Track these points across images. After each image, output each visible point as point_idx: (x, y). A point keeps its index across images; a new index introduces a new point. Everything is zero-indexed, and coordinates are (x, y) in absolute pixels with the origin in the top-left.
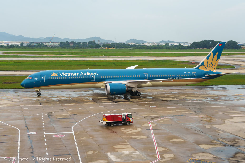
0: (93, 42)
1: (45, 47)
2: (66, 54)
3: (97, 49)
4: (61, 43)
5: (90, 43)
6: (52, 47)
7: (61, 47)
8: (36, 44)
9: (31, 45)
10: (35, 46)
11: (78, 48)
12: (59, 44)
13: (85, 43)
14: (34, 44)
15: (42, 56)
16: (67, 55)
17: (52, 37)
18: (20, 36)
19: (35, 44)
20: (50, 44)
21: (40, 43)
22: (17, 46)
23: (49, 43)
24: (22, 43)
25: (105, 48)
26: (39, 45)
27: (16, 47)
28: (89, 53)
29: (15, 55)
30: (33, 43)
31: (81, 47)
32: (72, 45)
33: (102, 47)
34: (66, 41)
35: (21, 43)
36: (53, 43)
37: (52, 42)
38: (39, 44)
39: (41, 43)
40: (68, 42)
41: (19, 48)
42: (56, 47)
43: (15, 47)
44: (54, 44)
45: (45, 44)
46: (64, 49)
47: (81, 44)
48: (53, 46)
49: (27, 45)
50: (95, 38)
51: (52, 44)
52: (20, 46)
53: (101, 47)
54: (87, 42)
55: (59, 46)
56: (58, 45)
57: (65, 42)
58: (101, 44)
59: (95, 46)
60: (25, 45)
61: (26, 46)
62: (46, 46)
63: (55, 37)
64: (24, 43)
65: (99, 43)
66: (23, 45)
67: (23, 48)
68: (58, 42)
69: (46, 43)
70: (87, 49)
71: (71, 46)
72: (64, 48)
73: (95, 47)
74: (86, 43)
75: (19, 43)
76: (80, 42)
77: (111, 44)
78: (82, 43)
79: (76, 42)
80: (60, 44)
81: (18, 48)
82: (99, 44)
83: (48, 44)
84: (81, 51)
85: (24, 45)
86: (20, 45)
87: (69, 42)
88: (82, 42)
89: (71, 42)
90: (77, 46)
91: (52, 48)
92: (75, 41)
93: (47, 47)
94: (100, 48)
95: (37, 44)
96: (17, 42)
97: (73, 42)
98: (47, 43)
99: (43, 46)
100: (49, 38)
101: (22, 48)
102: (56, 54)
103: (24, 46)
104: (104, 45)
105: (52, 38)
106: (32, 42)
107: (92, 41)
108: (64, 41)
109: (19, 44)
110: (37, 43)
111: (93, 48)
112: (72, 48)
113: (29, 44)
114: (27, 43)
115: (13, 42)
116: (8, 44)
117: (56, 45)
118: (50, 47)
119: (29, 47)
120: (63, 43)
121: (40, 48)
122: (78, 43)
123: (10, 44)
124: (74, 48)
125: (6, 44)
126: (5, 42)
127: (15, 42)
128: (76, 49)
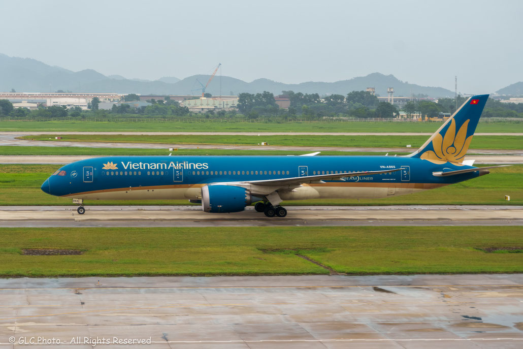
0: (368, 93)
1: (183, 112)
2: (263, 143)
3: (384, 120)
4: (243, 97)
5: (354, 96)
6: (210, 115)
7: (242, 115)
8: (148, 101)
9: (128, 106)
10: (142, 110)
11: (308, 119)
12: (236, 101)
13: (336, 97)
14: (139, 104)
15: (171, 150)
16: (266, 144)
18: (89, 74)
19: (146, 104)
20: (202, 105)
21: (160, 99)
22: (77, 113)
23: (198, 98)
24: (96, 101)
25: (416, 117)
26: (157, 108)
27: (73, 115)
28: (353, 139)
29: (68, 147)
30: (138, 98)
31: (320, 115)
32: (285, 105)
33: (402, 113)
34: (262, 92)
35: (91, 100)
36: (211, 99)
37: (208, 96)
38: (161, 102)
39: (167, 98)
40: (268, 96)
41: (83, 117)
42: (222, 114)
43: (69, 114)
44: (218, 103)
45: (182, 104)
46: (256, 123)
47: (319, 102)
48: (211, 111)
49: (114, 105)
50: (376, 77)
51: (208, 105)
52: (87, 111)
53: (398, 114)
54: (346, 96)
55: (234, 112)
56: (230, 105)
57: (259, 95)
58: (399, 100)
59: (374, 110)
60: (105, 105)
61: (109, 112)
62: (185, 111)
63: (221, 76)
64: (101, 100)
65: (390, 98)
66: (97, 107)
67: (97, 120)
68: (232, 93)
69: (185, 99)
70: (343, 120)
71: (283, 110)
72: (253, 117)
73: (375, 115)
74: (342, 98)
75: (84, 97)
76: (316, 96)
77: (440, 100)
78: (327, 98)
79: (300, 94)
80: (240, 101)
81: (80, 120)
82: (392, 103)
83: (192, 102)
84: (321, 129)
85: (101, 107)
86: (89, 107)
87: (275, 95)
88: (324, 93)
89: (280, 97)
90: (306, 111)
91: (208, 117)
92: (296, 92)
93: (191, 115)
94: (395, 117)
95: (153, 101)
96: (74, 96)
97: (291, 93)
98: (190, 98)
99: (173, 111)
100: (198, 79)
101: (93, 120)
102: (225, 141)
103: (103, 111)
104: (410, 107)
105: (210, 79)
106: (132, 97)
107: (362, 92)
108: (254, 91)
109: (82, 103)
110: (150, 99)
111: (366, 117)
112: (286, 118)
113: (120, 102)
114: (112, 100)
115: (63, 97)
116: (41, 105)
117: (225, 106)
118: (202, 114)
119: (120, 115)
120: (251, 100)
121: (164, 118)
122: (307, 98)
123: (50, 103)
124: (295, 119)
125: (35, 105)
126: (32, 96)
127: (69, 97)
128: (301, 123)
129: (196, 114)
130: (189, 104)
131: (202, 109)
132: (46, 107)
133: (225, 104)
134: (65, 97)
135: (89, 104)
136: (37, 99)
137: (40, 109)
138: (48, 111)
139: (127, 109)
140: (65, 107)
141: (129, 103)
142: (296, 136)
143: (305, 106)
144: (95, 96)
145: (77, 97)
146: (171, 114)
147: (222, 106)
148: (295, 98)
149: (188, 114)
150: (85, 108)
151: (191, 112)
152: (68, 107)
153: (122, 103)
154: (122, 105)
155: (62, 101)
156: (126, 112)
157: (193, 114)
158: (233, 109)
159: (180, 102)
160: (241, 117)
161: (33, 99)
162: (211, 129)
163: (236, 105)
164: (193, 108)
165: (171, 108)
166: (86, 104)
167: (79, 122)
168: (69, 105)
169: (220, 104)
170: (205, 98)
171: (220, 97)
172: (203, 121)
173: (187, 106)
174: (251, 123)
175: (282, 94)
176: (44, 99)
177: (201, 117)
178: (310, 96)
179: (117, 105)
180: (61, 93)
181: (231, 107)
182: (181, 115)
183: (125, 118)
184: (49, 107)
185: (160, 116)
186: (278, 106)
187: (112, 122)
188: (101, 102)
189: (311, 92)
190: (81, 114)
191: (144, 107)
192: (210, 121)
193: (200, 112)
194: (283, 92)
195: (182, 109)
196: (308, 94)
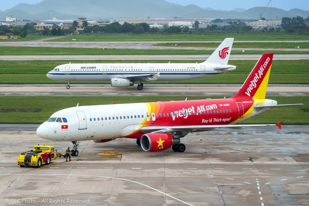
1: (248, 29)
2: (298, 47)
4: (284, 20)
6: (265, 30)
7: (284, 30)
8: (228, 23)
9: (216, 26)
10: (224, 28)
12: (280, 22)
14: (222, 25)
15: (243, 51)
16: (300, 48)
18: (193, 7)
19: (226, 24)
20: (259, 24)
21: (235, 21)
22: (186, 30)
23: (257, 20)
24: (197, 23)
26: (233, 27)
27: (184, 31)
29: (183, 50)
30: (221, 21)
34: (296, 17)
35: (194, 22)
36: (265, 21)
37: (263, 19)
38: (235, 23)
39: (239, 21)
40: (300, 19)
41: (190, 32)
42: (272, 30)
43: (182, 30)
44: (269, 23)
45: (248, 24)
46: (293, 35)
48: (266, 28)
49: (208, 25)
51: (263, 24)
52: (192, 29)
55: (279, 29)
56: (277, 24)
57: (294, 18)
60: (203, 25)
61: (205, 29)
62: (250, 28)
63: (271, 8)
64: (200, 22)
66: (198, 26)
67: (198, 34)
68: (277, 17)
69: (250, 21)
75: (190, 21)
80: (282, 22)
81: (188, 34)
83: (254, 23)
85: (200, 26)
86: (193, 26)
87: (304, 19)
89: (307, 19)
91: (264, 32)
93: (253, 31)
95: (231, 23)
96: (184, 20)
98: (252, 21)
99: (242, 28)
100: (257, 9)
101: (195, 34)
102: (275, 46)
103: (202, 29)
105: (265, 9)
106: (218, 20)
108: (291, 16)
109: (189, 24)
110: (229, 21)
113: (211, 23)
114: (206, 22)
115: (178, 21)
116: (165, 26)
117: (274, 25)
118: (260, 30)
119: (211, 31)
120: (289, 21)
121: (238, 32)
123: (170, 24)
125: (162, 26)
126: (160, 20)
127: (181, 21)
129: (256, 30)
130: (252, 24)
131: (260, 27)
132: (168, 27)
133: (273, 24)
134: (179, 21)
135: (193, 24)
136: (163, 22)
137: (165, 28)
138: (170, 29)
139: (216, 28)
140: (179, 26)
141: (216, 24)
144: (197, 20)
145: (186, 21)
146: (242, 30)
147: (272, 25)
149: (252, 30)
150: (191, 27)
151: (254, 29)
152: (181, 27)
153: (212, 24)
154: (213, 25)
155: (177, 23)
156: (215, 29)
157: (255, 30)
158: (278, 27)
159: (246, 23)
160: (284, 32)
161: (161, 22)
162: (266, 38)
163: (280, 25)
164: (254, 27)
165: (241, 26)
166: (191, 25)
167: (188, 35)
168: (181, 26)
169: (271, 24)
170: (262, 21)
171: (271, 20)
172: (260, 34)
173: (251, 25)
174: (290, 35)
176: (167, 22)
177: (259, 32)
179: (210, 25)
180: (176, 19)
181: (277, 26)
182: (247, 31)
183: (214, 32)
184: (170, 27)
185: (235, 31)
186: (306, 25)
187: (207, 35)
188: (200, 23)
190: (189, 30)
191: (225, 27)
192: (265, 34)
193: (258, 29)
194: (308, 16)
195: (248, 27)
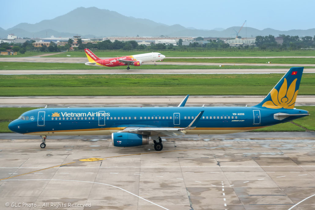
2: (269, 62)
4: (258, 38)
6: (241, 48)
7: (257, 48)
8: (208, 41)
9: (198, 43)
10: (205, 46)
11: (293, 49)
12: (254, 40)
13: (308, 37)
14: (203, 42)
15: (220, 66)
16: (271, 63)
17: (241, 26)
18: (177, 26)
19: (207, 42)
20: (236, 42)
21: (215, 39)
23: (234, 39)
24: (181, 41)
26: (213, 44)
27: (169, 48)
29: (166, 65)
30: (202, 39)
31: (299, 47)
32: (280, 42)
34: (268, 35)
35: (178, 40)
36: (241, 39)
37: (239, 37)
38: (215, 41)
39: (218, 39)
40: (271, 37)
41: (174, 49)
42: (247, 47)
43: (167, 47)
44: (245, 41)
45: (226, 42)
46: (265, 52)
47: (299, 40)
48: (241, 46)
49: (190, 43)
51: (239, 42)
52: (176, 46)
54: (313, 37)
55: (253, 46)
56: (251, 42)
57: (266, 37)
60: (186, 43)
61: (188, 46)
62: (227, 46)
63: (246, 27)
64: (183, 40)
66: (181, 44)
67: (181, 51)
68: (252, 36)
69: (227, 39)
70: (312, 50)
71: (279, 45)
72: (263, 49)
74: (311, 38)
75: (175, 39)
76: (297, 37)
78: (303, 38)
79: (288, 36)
80: (256, 40)
81: (173, 51)
83: (231, 41)
84: (300, 54)
85: (183, 44)
86: (177, 44)
87: (275, 37)
88: (301, 35)
89: (278, 38)
90: (292, 45)
91: (239, 49)
92: (286, 35)
93: (230, 48)
95: (211, 41)
96: (169, 38)
97: (284, 36)
98: (230, 39)
99: (221, 46)
100: (234, 28)
101: (179, 51)
102: (249, 61)
103: (185, 46)
105: (241, 28)
106: (200, 39)
108: (264, 35)
109: (174, 42)
110: (209, 39)
112: (281, 49)
113: (193, 41)
114: (189, 40)
115: (163, 39)
116: (152, 43)
117: (249, 43)
118: (236, 47)
119: (193, 48)
120: (263, 40)
121: (216, 49)
122: (292, 38)
123: (157, 42)
124: (286, 49)
125: (149, 43)
126: (148, 38)
127: (167, 39)
128: (289, 51)
129: (233, 47)
130: (230, 42)
131: (237, 44)
132: (155, 44)
133: (249, 41)
134: (165, 39)
135: (177, 42)
136: (150, 40)
137: (152, 45)
138: (156, 46)
139: (197, 45)
140: (164, 44)
141: (198, 42)
142: (287, 58)
143: (291, 42)
144: (180, 38)
145: (171, 39)
146: (220, 47)
147: (247, 43)
148: (286, 38)
149: (229, 47)
150: (175, 45)
151: (231, 46)
152: (166, 44)
153: (194, 41)
154: (194, 42)
155: (163, 41)
156: (197, 46)
157: (232, 47)
158: (253, 44)
159: (225, 41)
160: (257, 49)
161: (148, 40)
162: (241, 55)
163: (254, 42)
164: (231, 44)
165: (220, 44)
166: (176, 43)
167: (172, 52)
168: (167, 43)
169: (246, 42)
170: (238, 39)
171: (246, 38)
172: (236, 51)
173: (229, 43)
174: (262, 52)
175: (279, 36)
176: (154, 40)
177: (236, 49)
178: (294, 37)
179: (192, 43)
180: (162, 37)
181: (252, 43)
182: (225, 48)
183: (195, 49)
184: (156, 44)
185: (214, 48)
186: (277, 43)
187: (189, 52)
188: (183, 41)
189: (294, 35)
190: (173, 47)
191: (206, 44)
192: (241, 51)
193: (235, 46)
194: (279, 35)
195: (226, 44)
196: (293, 36)
